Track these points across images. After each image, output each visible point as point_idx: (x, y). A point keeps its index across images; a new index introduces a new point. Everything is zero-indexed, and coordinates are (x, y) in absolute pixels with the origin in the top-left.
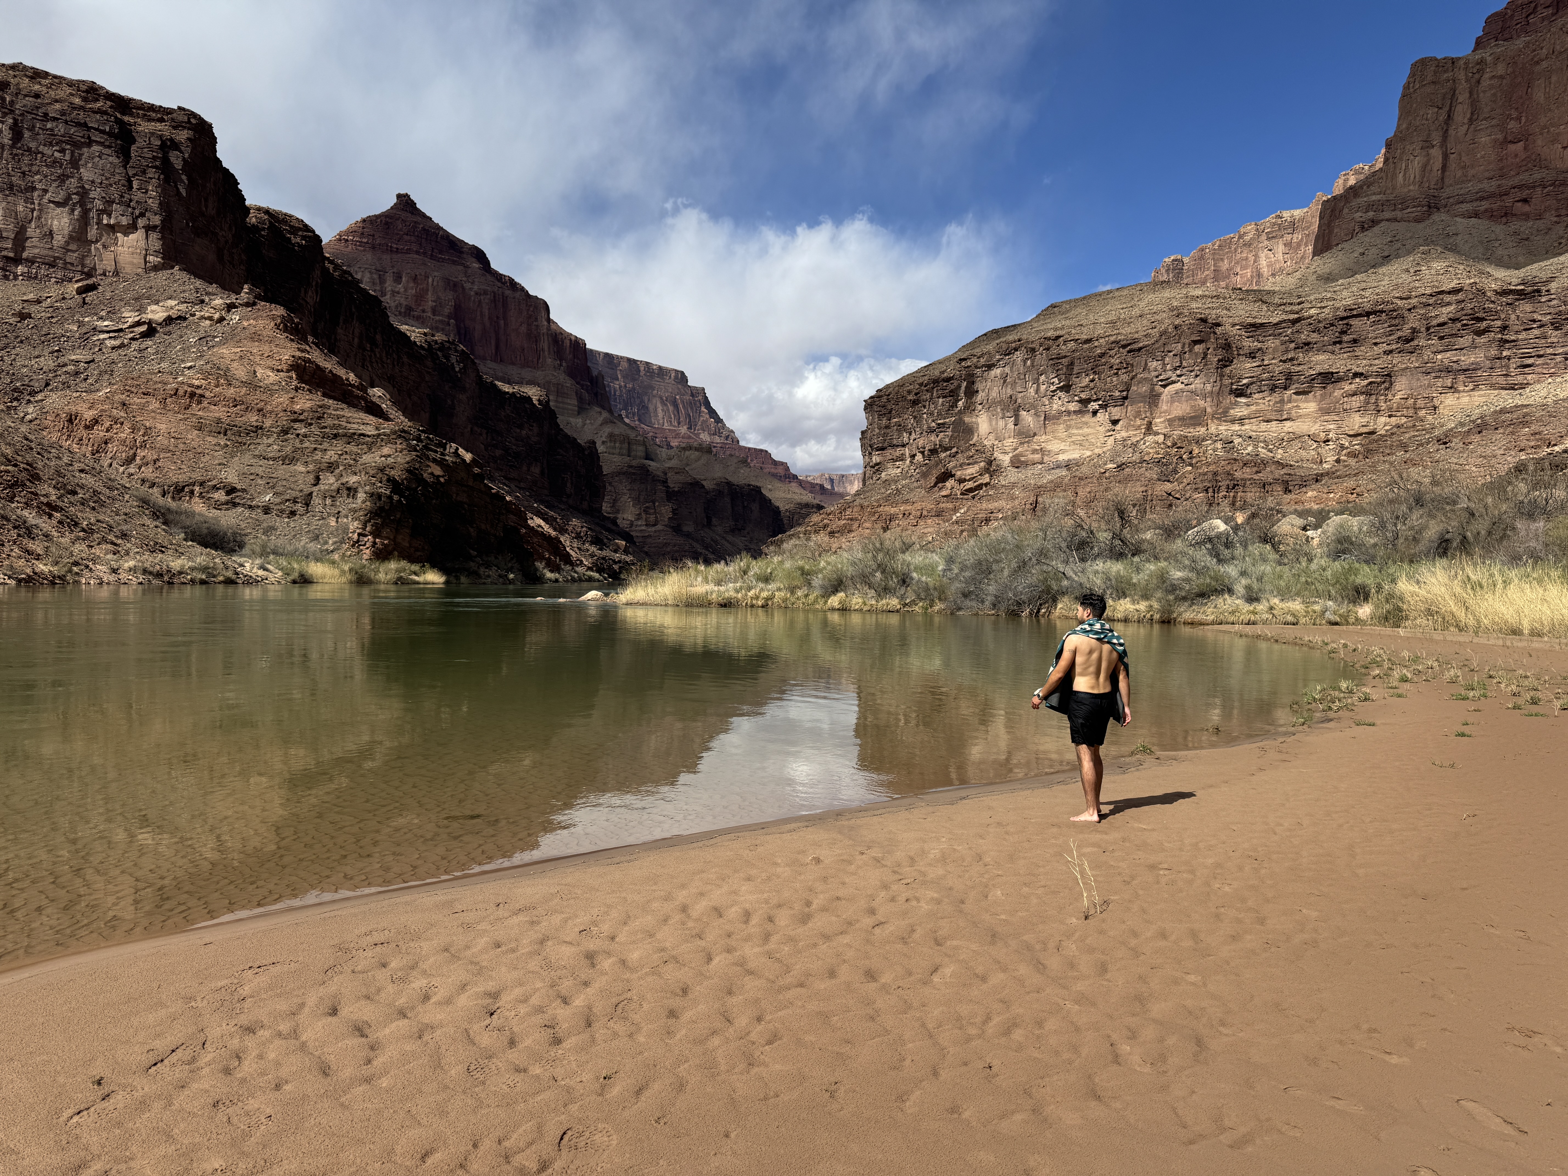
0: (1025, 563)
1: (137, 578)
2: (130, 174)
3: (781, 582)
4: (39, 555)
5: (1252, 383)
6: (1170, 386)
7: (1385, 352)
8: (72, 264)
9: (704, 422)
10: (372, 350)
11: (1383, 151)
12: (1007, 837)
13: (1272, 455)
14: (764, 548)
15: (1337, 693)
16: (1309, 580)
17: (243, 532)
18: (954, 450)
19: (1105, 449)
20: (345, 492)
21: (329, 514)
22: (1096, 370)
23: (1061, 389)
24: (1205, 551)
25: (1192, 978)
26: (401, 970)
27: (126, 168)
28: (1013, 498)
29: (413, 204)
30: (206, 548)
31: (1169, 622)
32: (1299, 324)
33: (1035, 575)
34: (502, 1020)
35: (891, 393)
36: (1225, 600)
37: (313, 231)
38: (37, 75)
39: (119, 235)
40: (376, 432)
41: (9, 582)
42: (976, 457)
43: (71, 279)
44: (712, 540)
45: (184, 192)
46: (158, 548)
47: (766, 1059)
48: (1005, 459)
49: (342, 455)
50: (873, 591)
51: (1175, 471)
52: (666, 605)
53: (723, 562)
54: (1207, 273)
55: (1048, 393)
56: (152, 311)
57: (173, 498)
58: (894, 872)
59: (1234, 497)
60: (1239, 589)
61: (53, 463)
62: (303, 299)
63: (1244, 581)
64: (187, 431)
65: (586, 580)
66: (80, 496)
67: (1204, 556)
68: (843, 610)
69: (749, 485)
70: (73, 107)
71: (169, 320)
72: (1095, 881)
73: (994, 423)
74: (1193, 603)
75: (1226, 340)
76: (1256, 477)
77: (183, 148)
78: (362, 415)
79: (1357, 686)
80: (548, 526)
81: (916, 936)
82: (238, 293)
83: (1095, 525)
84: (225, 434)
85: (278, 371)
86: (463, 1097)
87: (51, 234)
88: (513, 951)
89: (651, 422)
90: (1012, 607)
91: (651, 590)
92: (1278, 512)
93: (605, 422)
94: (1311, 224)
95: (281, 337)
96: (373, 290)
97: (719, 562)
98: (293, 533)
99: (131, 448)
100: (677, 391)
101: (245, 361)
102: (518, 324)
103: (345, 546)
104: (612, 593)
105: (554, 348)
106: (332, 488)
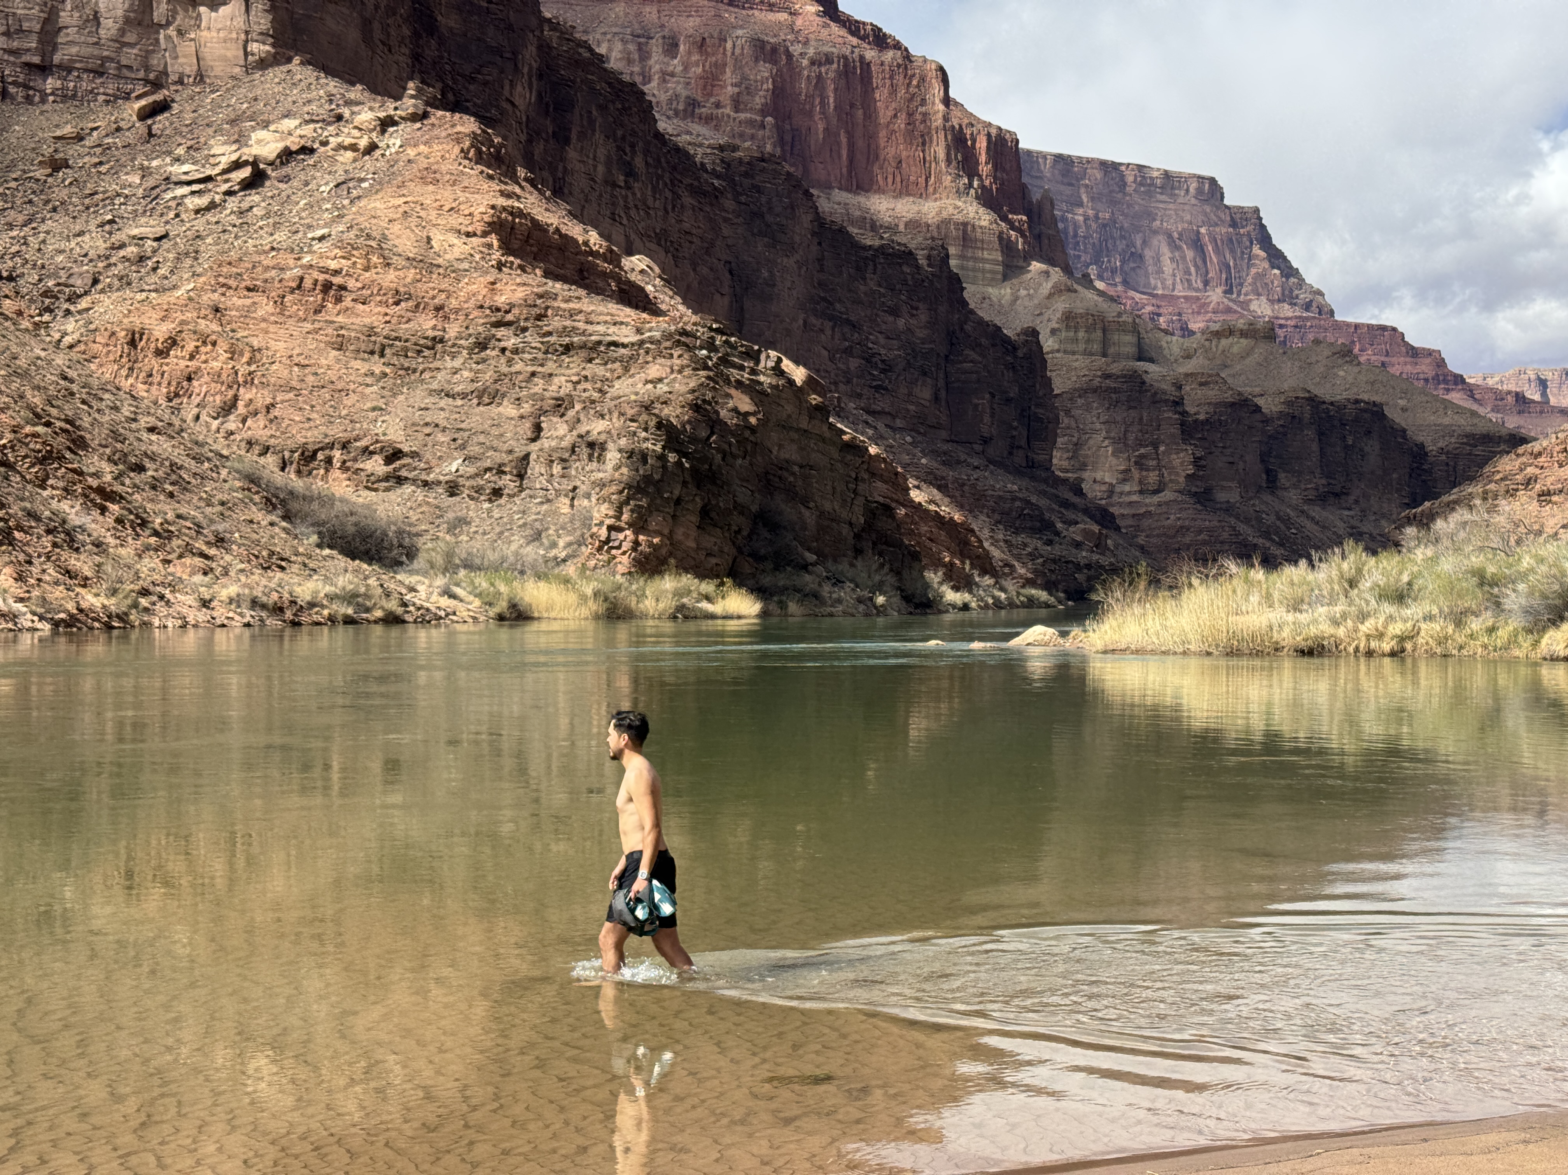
1: (241, 615)
3: (1433, 601)
4: (87, 578)
8: (129, 68)
9: (1260, 276)
10: (628, 187)
17: (414, 530)
20: (584, 451)
21: (558, 493)
30: (353, 559)
39: (203, 9)
40: (634, 338)
41: (39, 626)
43: (128, 94)
44: (1279, 518)
46: (275, 562)
49: (579, 382)
52: (1185, 653)
53: (1303, 563)
56: (259, 142)
57: (299, 472)
61: (106, 418)
62: (508, 101)
64: (320, 351)
65: (1024, 606)
66: (150, 473)
69: (1357, 401)
71: (287, 155)
78: (613, 307)
80: (947, 501)
82: (398, 98)
84: (382, 355)
85: (468, 235)
87: (96, 17)
89: (1147, 285)
91: (1153, 623)
93: (1057, 291)
95: (473, 173)
96: (630, 72)
97: (1296, 563)
98: (498, 529)
99: (230, 387)
100: (1201, 218)
101: (413, 221)
102: (890, 113)
103: (586, 551)
104: (1076, 631)
105: (957, 150)
106: (564, 444)
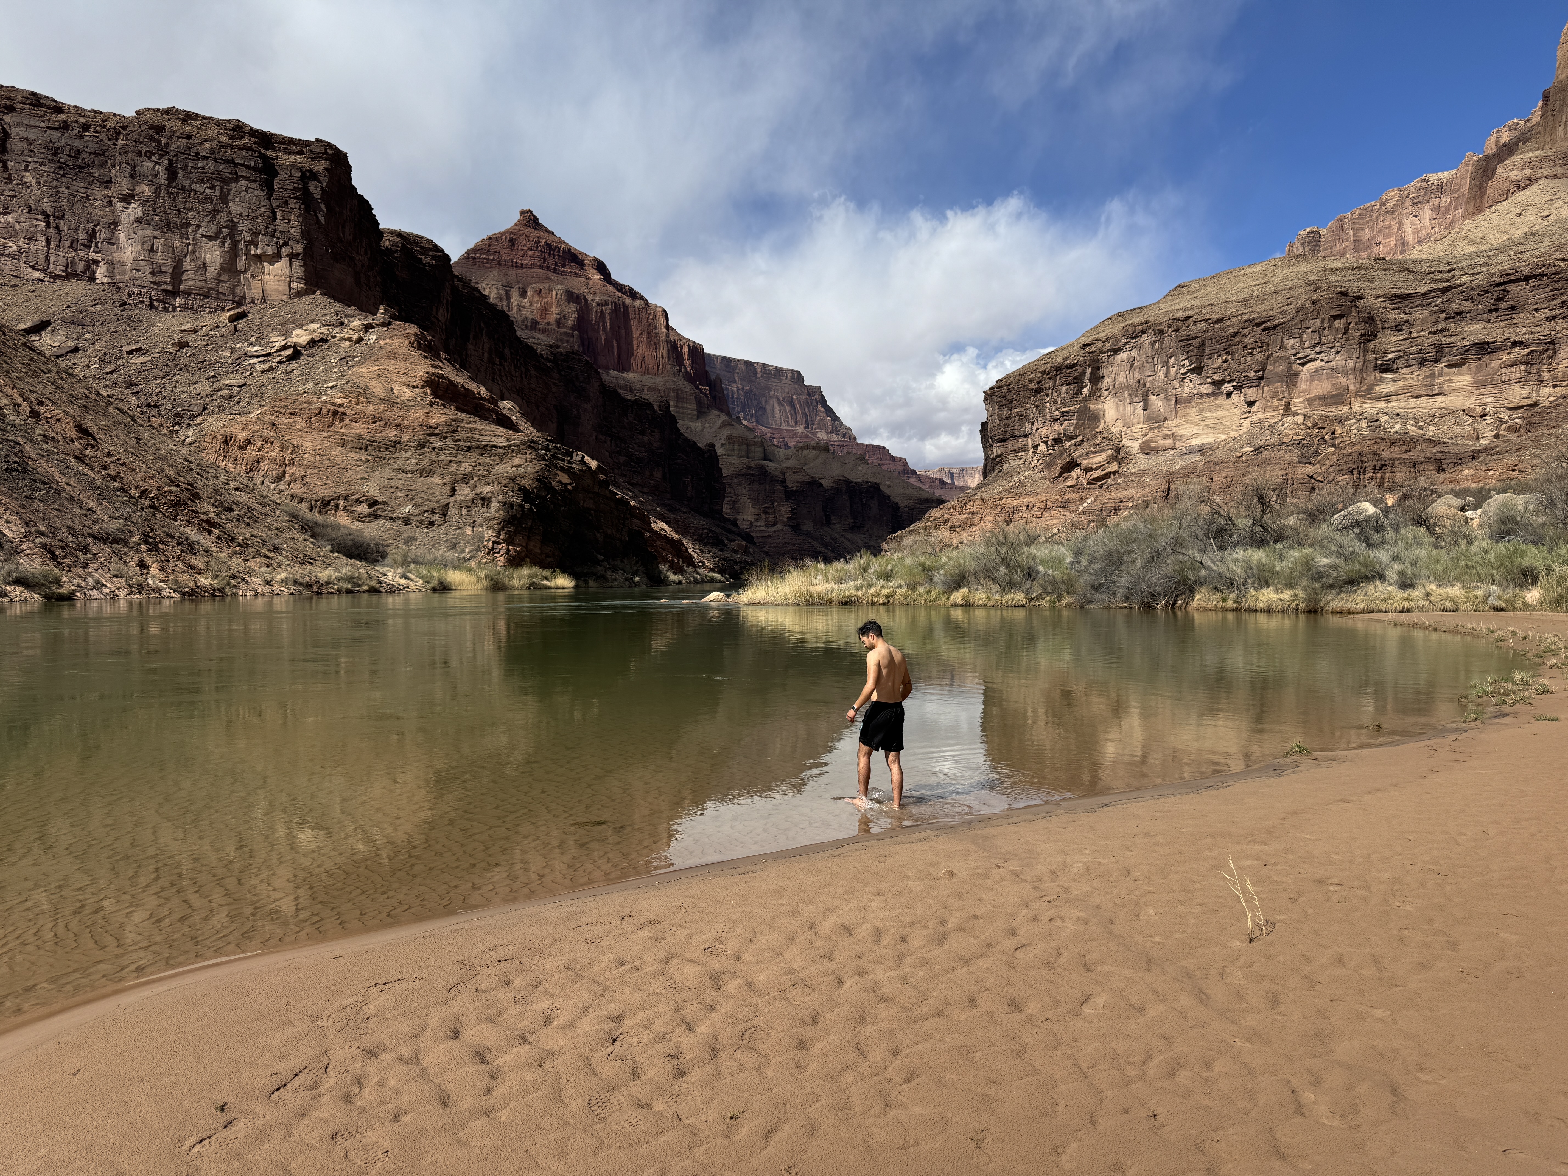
0: (1158, 553)
1: (288, 588)
2: (274, 205)
3: (902, 579)
4: (201, 569)
5: (1398, 358)
6: (1309, 364)
7: (1547, 318)
8: (224, 294)
9: (821, 420)
10: (501, 364)
11: (1540, 103)
12: (1156, 848)
13: (1422, 432)
14: (885, 546)
15: (1510, 685)
16: (1470, 563)
17: (385, 543)
18: (1080, 438)
19: (1241, 432)
20: (480, 502)
21: (465, 524)
22: (1229, 350)
23: (1192, 371)
24: (1353, 536)
25: (1379, 1013)
26: (523, 989)
27: (270, 200)
28: (1143, 486)
29: (536, 220)
30: (351, 559)
31: (1315, 612)
32: (1449, 293)
33: (1169, 565)
34: (625, 1048)
35: (1011, 383)
36: (1376, 587)
37: (442, 251)
38: (189, 117)
39: (265, 264)
40: (506, 444)
41: (174, 595)
42: (1103, 444)
43: (223, 308)
44: (831, 538)
45: (322, 220)
46: (307, 560)
47: (904, 1100)
48: (1134, 446)
49: (476, 466)
50: (997, 586)
51: (1317, 453)
52: (787, 605)
53: (842, 561)
54: (1346, 244)
55: (1179, 375)
56: (297, 335)
57: (320, 512)
58: (1035, 888)
59: (1382, 477)
60: (1392, 574)
61: (211, 483)
62: (435, 317)
63: (1397, 567)
64: (331, 447)
65: (709, 582)
66: (236, 512)
67: (1352, 540)
68: (966, 605)
69: (867, 482)
70: (221, 145)
71: (312, 343)
72: (1260, 899)
73: (1121, 408)
74: (1341, 591)
75: (1370, 313)
76: (1405, 456)
77: (321, 178)
78: (494, 427)
79: (1532, 677)
80: (670, 529)
81: (1063, 960)
82: (374, 314)
83: (1233, 512)
84: (366, 450)
85: (413, 387)
86: (584, 1136)
87: (205, 266)
88: (637, 969)
89: (768, 423)
90: (1146, 600)
91: (772, 590)
92: (1433, 492)
93: (724, 425)
94: (1461, 186)
95: (416, 354)
96: (502, 305)
97: (839, 560)
98: (432, 543)
99: (281, 466)
100: (793, 391)
101: (383, 379)
102: (639, 332)
103: (481, 554)
104: (734, 594)
105: (673, 353)
106: (467, 498)
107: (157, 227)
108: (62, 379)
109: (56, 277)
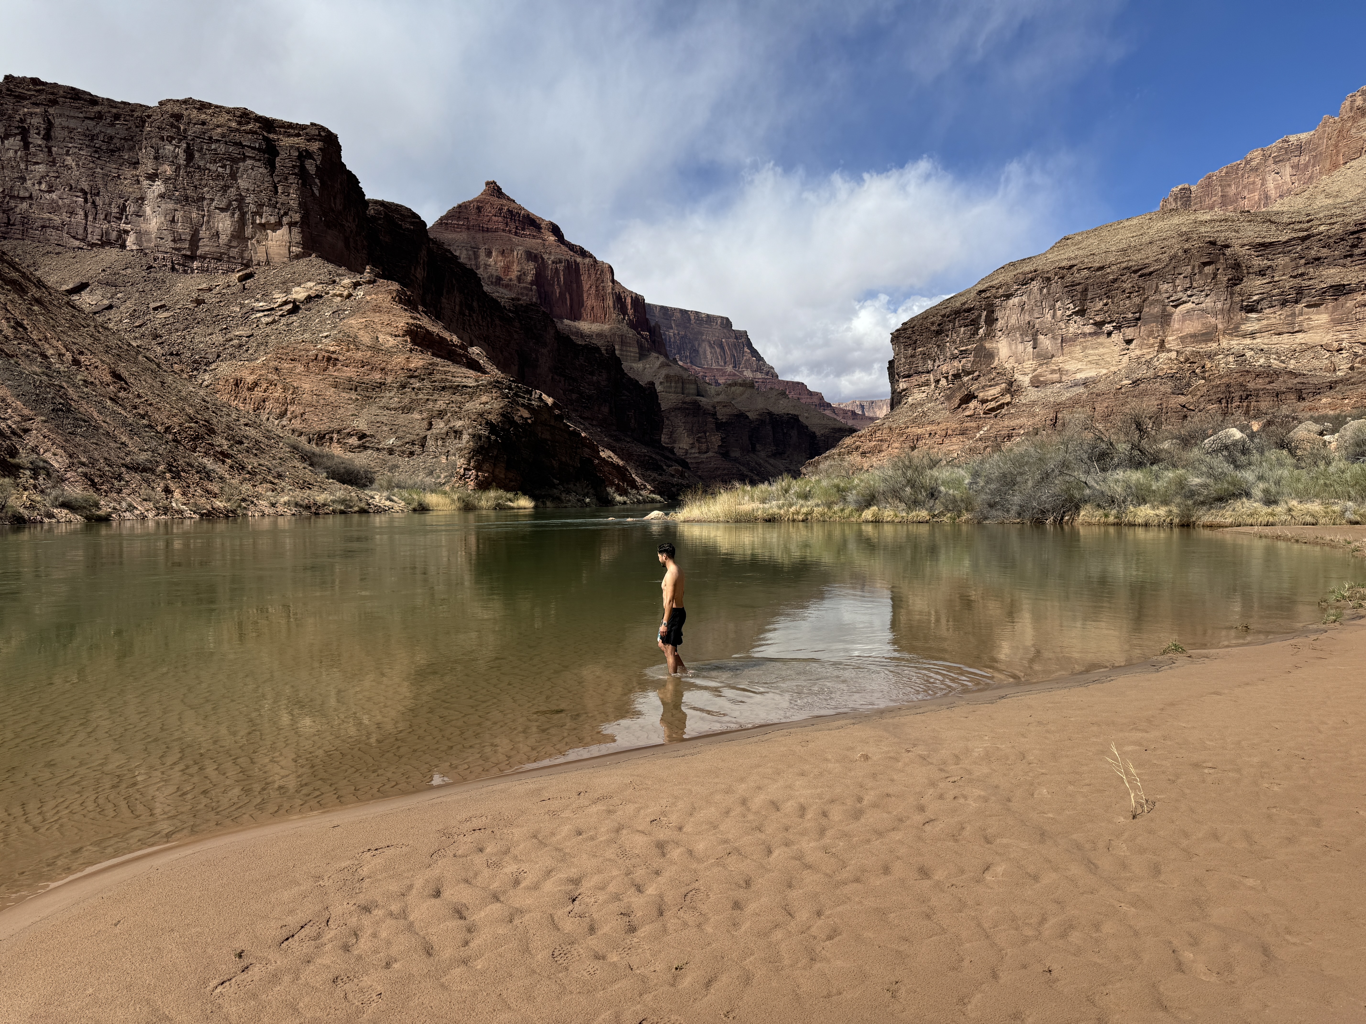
0: (1048, 475)
1: (290, 510)
2: (276, 181)
3: (819, 498)
4: (216, 494)
5: (1262, 299)
6: (1182, 306)
8: (234, 258)
9: (747, 360)
10: (470, 315)
12: (1048, 735)
13: (1284, 365)
14: (804, 470)
16: (1328, 482)
17: (373, 470)
18: (976, 374)
19: (1120, 367)
20: (452, 435)
21: (441, 453)
22: (1109, 294)
23: (1076, 313)
24: (1222, 458)
25: (1250, 882)
26: (496, 855)
27: (272, 177)
28: (1034, 415)
29: (499, 190)
30: (344, 484)
31: (1188, 525)
32: (1308, 241)
33: (1058, 485)
34: (583, 906)
35: (915, 325)
36: (1242, 503)
37: (419, 218)
38: (203, 106)
39: (268, 231)
40: (475, 384)
41: (194, 516)
42: (997, 379)
43: (234, 270)
44: (756, 463)
45: (317, 193)
46: (307, 485)
47: (828, 954)
48: (1025, 380)
49: (449, 404)
50: (904, 504)
51: (1189, 385)
52: (718, 522)
53: (766, 483)
54: (1214, 198)
55: (1064, 317)
56: (296, 292)
57: (317, 444)
58: (941, 770)
59: (1247, 406)
60: (1257, 492)
61: (224, 420)
62: (414, 275)
63: (1261, 485)
64: (326, 389)
65: (650, 502)
66: (246, 445)
67: (1221, 462)
68: (876, 522)
69: (788, 414)
70: (231, 130)
71: (309, 299)
72: (1141, 780)
73: (1013, 347)
74: (1212, 507)
75: (1236, 260)
76: (1268, 387)
77: (315, 157)
78: (464, 370)
80: (616, 457)
81: (966, 833)
82: (362, 273)
83: (1114, 438)
84: (356, 390)
85: (396, 336)
86: (549, 983)
87: (218, 234)
88: (592, 838)
89: (701, 363)
90: (1036, 516)
91: (705, 509)
92: (1294, 419)
93: (662, 365)
94: (1318, 145)
95: (397, 308)
96: (470, 264)
97: (763, 483)
98: (412, 470)
99: (283, 405)
100: (722, 335)
101: (370, 329)
102: (588, 286)
103: (454, 479)
104: (672, 513)
105: (618, 304)
106: (442, 431)
107: (178, 201)
108: (99, 332)
109: (93, 245)
